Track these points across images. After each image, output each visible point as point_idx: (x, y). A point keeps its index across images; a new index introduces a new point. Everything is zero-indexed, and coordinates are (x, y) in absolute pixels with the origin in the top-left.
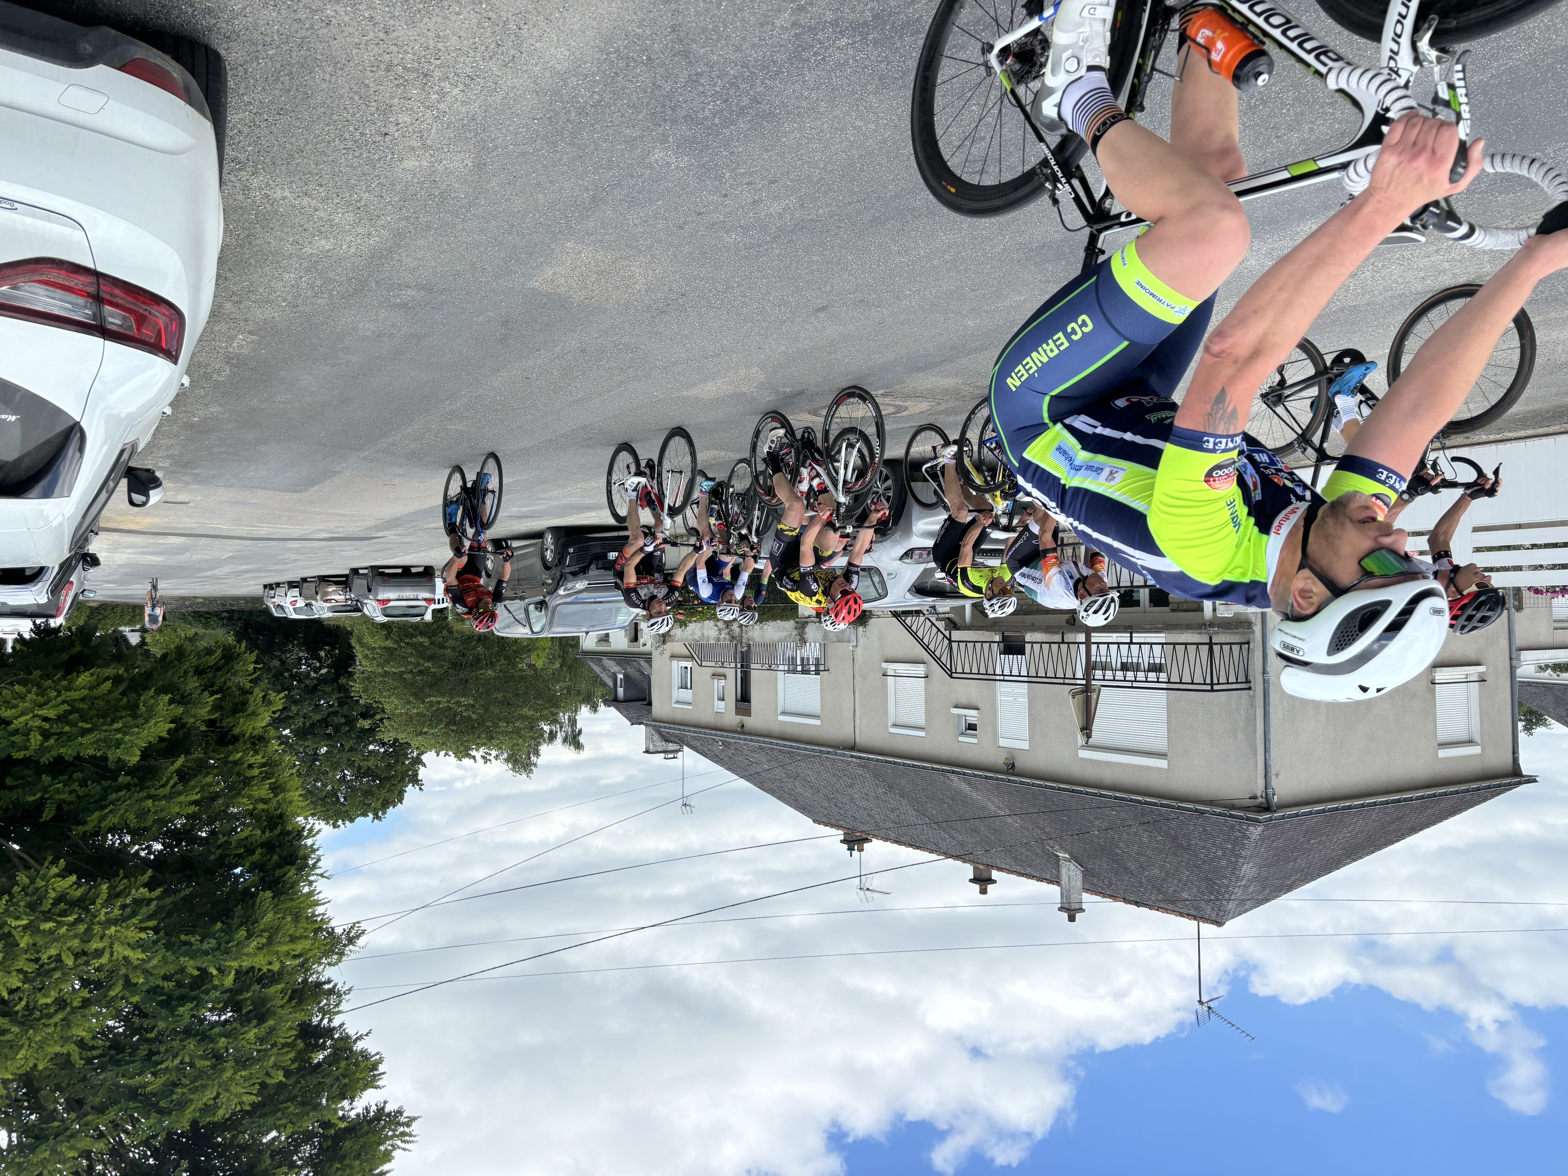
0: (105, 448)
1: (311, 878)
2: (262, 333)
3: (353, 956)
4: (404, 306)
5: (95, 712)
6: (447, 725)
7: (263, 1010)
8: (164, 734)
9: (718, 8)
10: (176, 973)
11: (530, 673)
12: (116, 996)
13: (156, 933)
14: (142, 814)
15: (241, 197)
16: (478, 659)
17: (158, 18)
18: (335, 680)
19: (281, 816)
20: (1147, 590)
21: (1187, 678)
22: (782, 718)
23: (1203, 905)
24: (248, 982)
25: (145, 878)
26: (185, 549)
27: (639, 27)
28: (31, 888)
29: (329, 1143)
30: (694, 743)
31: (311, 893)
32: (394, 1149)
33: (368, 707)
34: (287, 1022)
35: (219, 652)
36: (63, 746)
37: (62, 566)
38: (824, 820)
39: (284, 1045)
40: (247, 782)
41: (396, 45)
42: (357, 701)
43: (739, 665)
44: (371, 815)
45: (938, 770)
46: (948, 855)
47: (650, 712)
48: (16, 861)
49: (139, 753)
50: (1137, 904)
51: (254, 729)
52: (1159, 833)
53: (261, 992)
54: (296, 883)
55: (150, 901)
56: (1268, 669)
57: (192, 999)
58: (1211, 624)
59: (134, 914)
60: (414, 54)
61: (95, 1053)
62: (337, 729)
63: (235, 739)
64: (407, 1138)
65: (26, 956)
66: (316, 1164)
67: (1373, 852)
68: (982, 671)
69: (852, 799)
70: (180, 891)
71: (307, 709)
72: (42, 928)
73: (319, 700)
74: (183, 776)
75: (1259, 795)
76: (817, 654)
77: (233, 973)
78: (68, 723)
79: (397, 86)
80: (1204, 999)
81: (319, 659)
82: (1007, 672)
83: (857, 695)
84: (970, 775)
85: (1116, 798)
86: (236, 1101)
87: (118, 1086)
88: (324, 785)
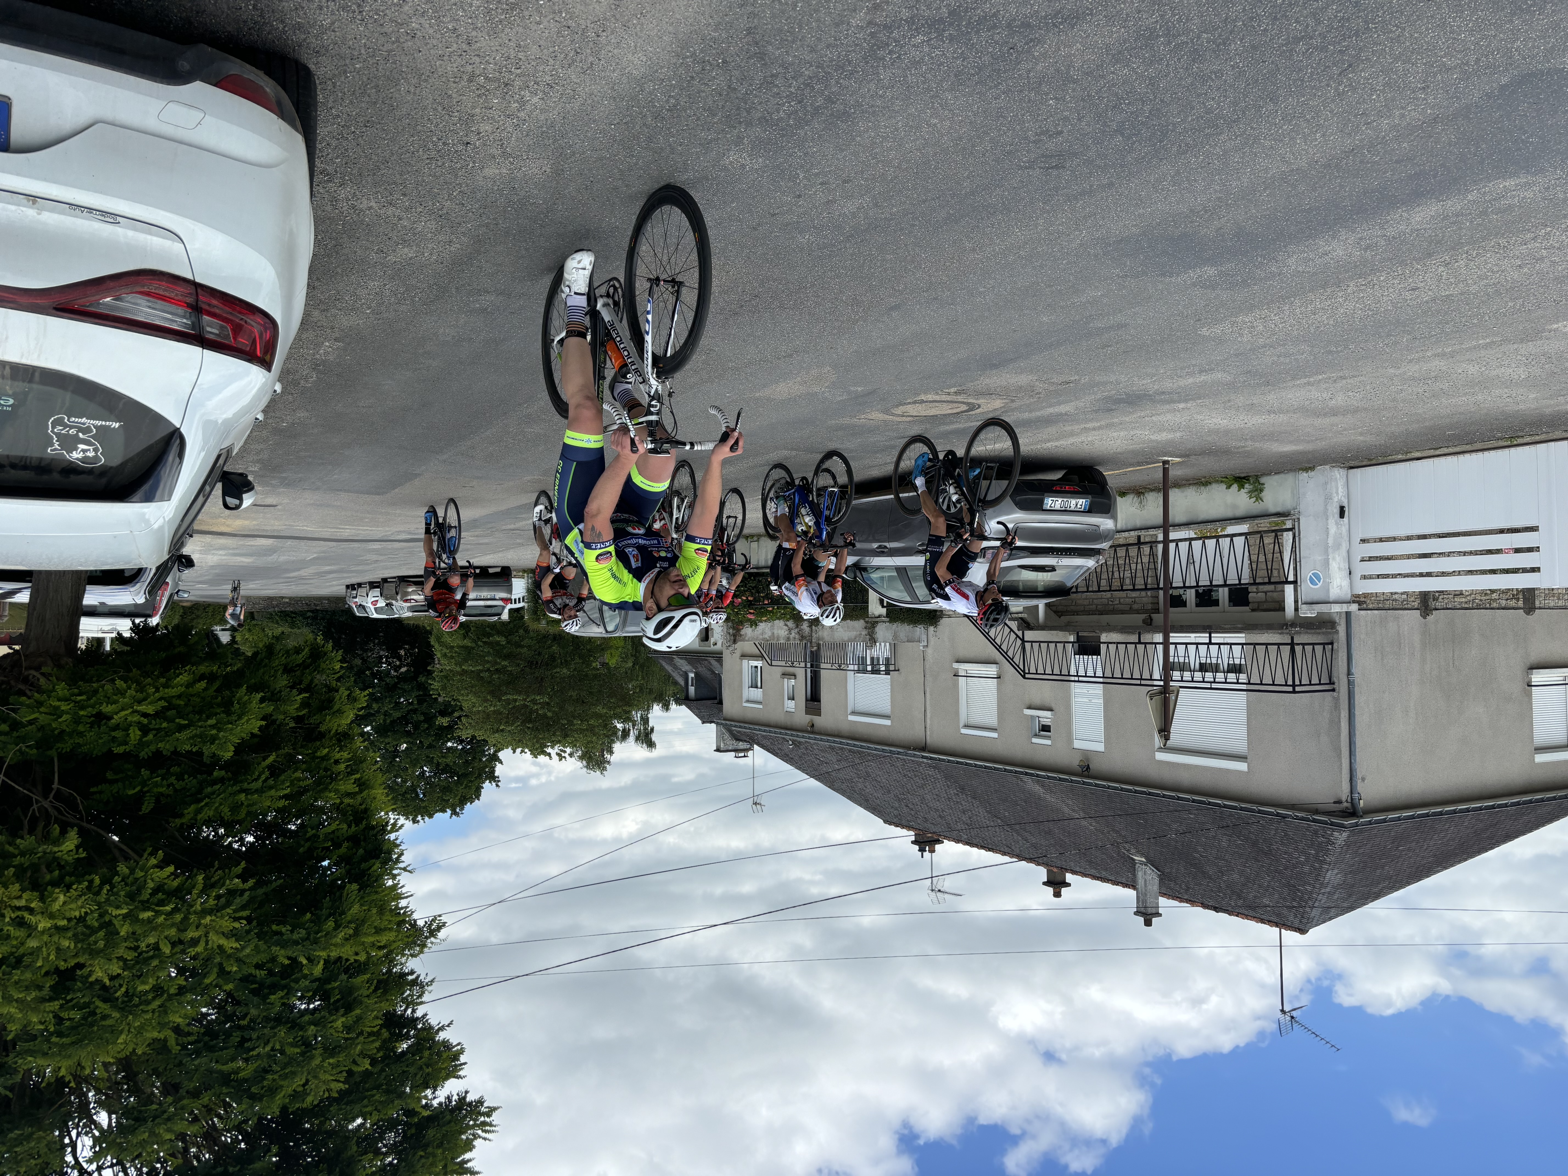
0: (203, 454)
1: (395, 872)
2: (347, 340)
3: (434, 948)
4: (484, 310)
5: (191, 708)
6: (523, 722)
7: (351, 999)
8: (256, 731)
9: (794, 9)
10: (268, 962)
11: (604, 671)
12: (211, 984)
13: (249, 922)
14: (235, 808)
15: (329, 208)
16: (553, 658)
17: (251, 34)
18: (415, 678)
19: (366, 810)
20: (1226, 589)
21: (1267, 680)
22: (852, 718)
23: (1285, 911)
24: (336, 971)
25: (239, 869)
26: (271, 551)
27: (715, 30)
28: (131, 878)
29: (413, 1131)
30: (764, 742)
31: (395, 887)
32: (475, 1138)
33: (447, 705)
34: (373, 1011)
35: (307, 650)
36: (161, 742)
37: (158, 568)
38: (895, 820)
39: (370, 1034)
40: (334, 778)
41: (478, 55)
42: (436, 699)
43: (809, 665)
44: (449, 812)
45: (1011, 771)
46: (1021, 858)
47: (721, 710)
48: (117, 853)
49: (233, 749)
50: (1216, 909)
51: (339, 725)
52: (1238, 837)
53: (348, 982)
54: (380, 877)
55: (243, 892)
56: (1353, 670)
57: (283, 988)
58: (1293, 624)
59: (228, 904)
60: (496, 64)
61: (191, 1039)
62: (416, 727)
63: (322, 735)
64: (488, 1128)
65: (126, 944)
66: (401, 1151)
67: (1466, 860)
68: (1056, 671)
69: (923, 799)
70: (271, 882)
71: (387, 707)
72: (141, 917)
73: (399, 698)
74: (275, 771)
75: (1344, 799)
76: (887, 654)
77: (322, 962)
78: (166, 719)
79: (479, 96)
80: (1286, 1009)
81: (399, 658)
82: (1081, 673)
83: (928, 695)
84: (1043, 777)
85: (1194, 801)
86: (324, 1087)
87: (211, 1071)
88: (404, 781)
